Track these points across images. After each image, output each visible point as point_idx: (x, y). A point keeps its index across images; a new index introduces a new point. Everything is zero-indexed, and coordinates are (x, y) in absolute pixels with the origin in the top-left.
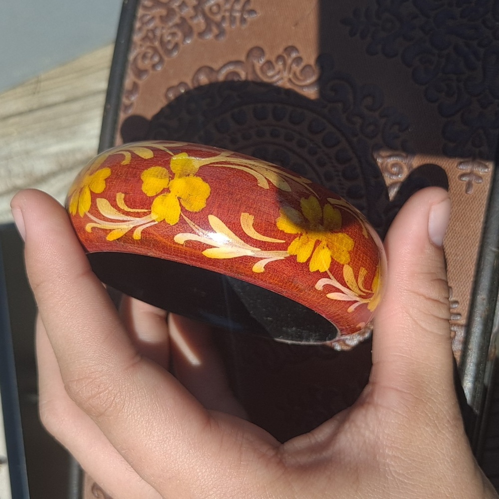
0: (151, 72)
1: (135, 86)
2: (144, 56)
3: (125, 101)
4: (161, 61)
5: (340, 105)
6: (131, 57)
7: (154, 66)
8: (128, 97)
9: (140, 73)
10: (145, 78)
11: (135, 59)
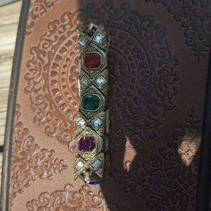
0: (40, 16)
1: (33, 23)
2: (37, 9)
3: (28, 30)
4: (45, 11)
5: (134, 26)
6: (30, 10)
7: (41, 14)
8: (29, 29)
9: (35, 17)
10: (37, 19)
11: (32, 11)
